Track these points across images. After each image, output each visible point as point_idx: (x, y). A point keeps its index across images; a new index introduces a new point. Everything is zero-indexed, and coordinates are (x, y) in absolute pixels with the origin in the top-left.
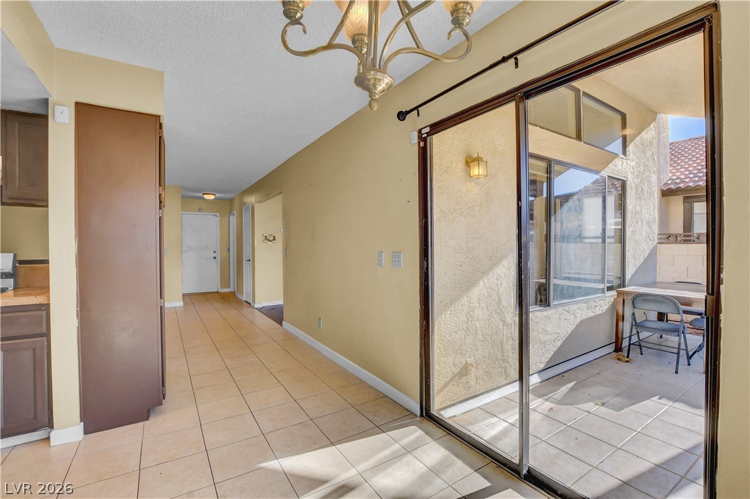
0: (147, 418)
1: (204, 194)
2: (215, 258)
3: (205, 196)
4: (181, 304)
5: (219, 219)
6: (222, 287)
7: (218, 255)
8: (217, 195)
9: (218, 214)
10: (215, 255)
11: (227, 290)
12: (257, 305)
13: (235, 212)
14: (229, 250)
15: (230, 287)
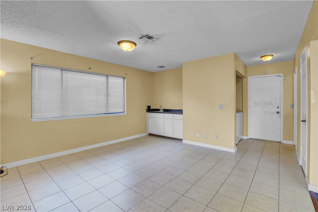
1: (261, 57)
2: (278, 113)
3: (263, 58)
6: (284, 139)
7: (281, 110)
8: (275, 55)
9: (281, 75)
10: (278, 110)
11: (291, 143)
13: (296, 67)
14: (293, 106)
15: (293, 141)
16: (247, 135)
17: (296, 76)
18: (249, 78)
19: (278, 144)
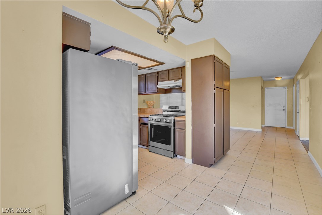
0: (209, 167)
1: (275, 78)
2: (284, 110)
3: (276, 79)
4: (261, 130)
5: (286, 89)
6: (288, 125)
7: (286, 109)
8: (283, 77)
9: (286, 87)
10: (284, 108)
11: (292, 128)
12: (301, 139)
13: (295, 85)
14: (293, 106)
15: (293, 127)
16: (264, 124)
17: (294, 88)
18: (265, 88)
19: (284, 129)
